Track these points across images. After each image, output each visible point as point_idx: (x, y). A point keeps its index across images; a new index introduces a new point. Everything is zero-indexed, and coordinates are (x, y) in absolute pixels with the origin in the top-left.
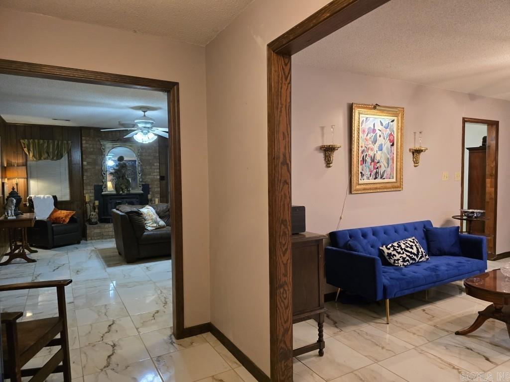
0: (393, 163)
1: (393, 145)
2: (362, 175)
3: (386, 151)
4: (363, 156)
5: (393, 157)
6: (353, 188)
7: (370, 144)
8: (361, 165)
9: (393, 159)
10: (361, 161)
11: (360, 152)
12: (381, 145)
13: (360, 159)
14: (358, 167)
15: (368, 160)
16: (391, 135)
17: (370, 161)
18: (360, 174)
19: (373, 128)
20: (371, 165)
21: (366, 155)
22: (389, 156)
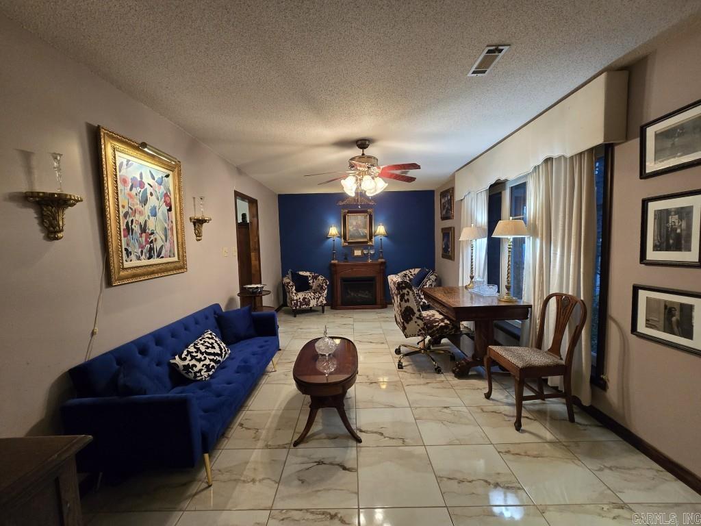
0: (172, 234)
1: (170, 210)
2: (128, 253)
3: (161, 218)
4: (127, 223)
5: (172, 227)
6: (114, 276)
7: (137, 204)
8: (125, 237)
9: (172, 229)
10: (124, 230)
11: (121, 215)
12: (154, 208)
13: (123, 227)
14: (121, 240)
15: (136, 228)
16: (166, 195)
17: (140, 232)
18: (124, 252)
19: (139, 179)
20: (141, 237)
21: (132, 221)
22: (166, 226)
